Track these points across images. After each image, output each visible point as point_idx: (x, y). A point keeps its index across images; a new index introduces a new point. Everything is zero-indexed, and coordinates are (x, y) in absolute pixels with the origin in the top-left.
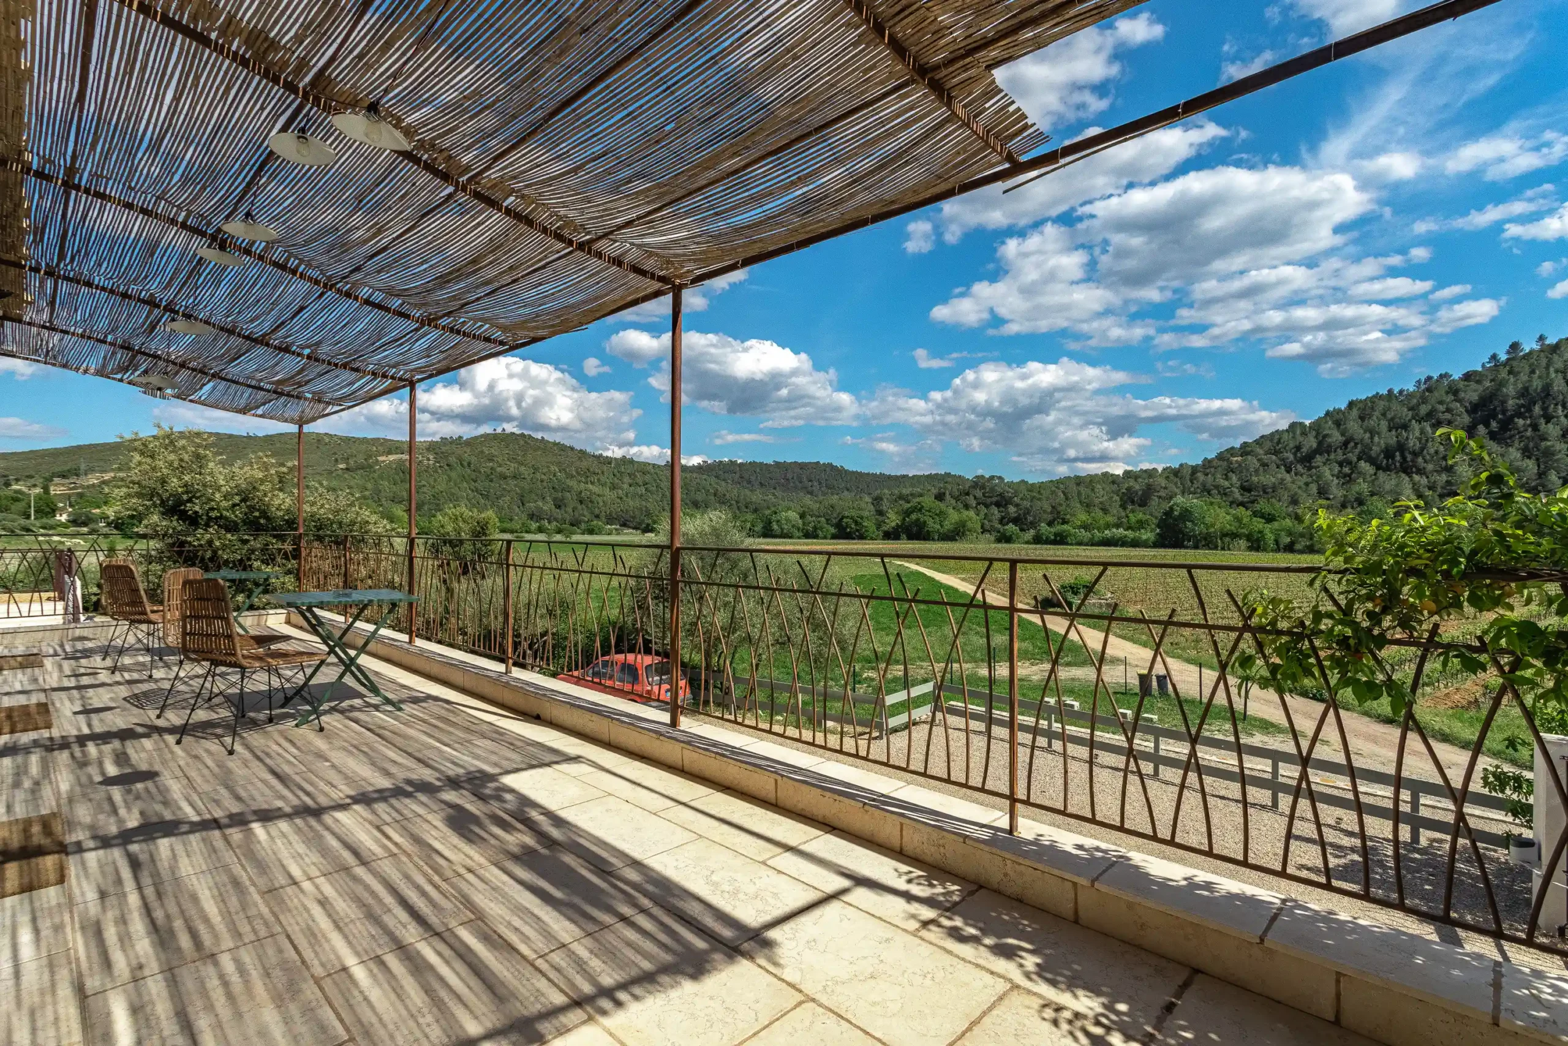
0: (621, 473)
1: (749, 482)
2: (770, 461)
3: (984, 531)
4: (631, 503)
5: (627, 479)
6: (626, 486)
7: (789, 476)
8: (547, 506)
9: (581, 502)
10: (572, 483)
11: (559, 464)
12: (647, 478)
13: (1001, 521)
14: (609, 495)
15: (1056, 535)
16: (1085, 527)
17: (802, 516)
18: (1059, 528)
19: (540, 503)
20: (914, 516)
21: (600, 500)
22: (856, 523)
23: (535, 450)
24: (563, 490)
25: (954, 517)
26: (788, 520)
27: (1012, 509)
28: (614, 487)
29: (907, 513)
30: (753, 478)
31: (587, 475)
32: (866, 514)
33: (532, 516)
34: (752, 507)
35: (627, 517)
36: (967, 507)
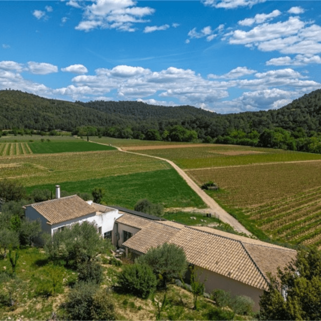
0: (60, 108)
1: (110, 110)
2: (117, 101)
3: (199, 137)
4: (65, 121)
5: (62, 111)
6: (62, 113)
7: (125, 107)
8: (33, 123)
9: (45, 121)
10: (41, 112)
11: (34, 104)
12: (70, 110)
13: (205, 134)
14: (56, 117)
15: (224, 140)
16: (235, 137)
17: (133, 130)
18: (225, 137)
19: (29, 121)
20: (174, 133)
21: (52, 119)
22: (153, 134)
23: (24, 98)
24: (37, 116)
25: (188, 133)
26: (127, 132)
27: (209, 129)
28: (57, 114)
29: (171, 131)
30: (111, 108)
31: (46, 108)
32: (156, 130)
33: (26, 127)
34: (112, 122)
35: (63, 126)
36: (193, 128)
